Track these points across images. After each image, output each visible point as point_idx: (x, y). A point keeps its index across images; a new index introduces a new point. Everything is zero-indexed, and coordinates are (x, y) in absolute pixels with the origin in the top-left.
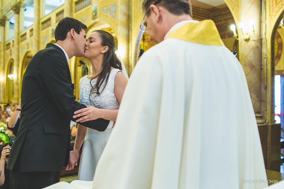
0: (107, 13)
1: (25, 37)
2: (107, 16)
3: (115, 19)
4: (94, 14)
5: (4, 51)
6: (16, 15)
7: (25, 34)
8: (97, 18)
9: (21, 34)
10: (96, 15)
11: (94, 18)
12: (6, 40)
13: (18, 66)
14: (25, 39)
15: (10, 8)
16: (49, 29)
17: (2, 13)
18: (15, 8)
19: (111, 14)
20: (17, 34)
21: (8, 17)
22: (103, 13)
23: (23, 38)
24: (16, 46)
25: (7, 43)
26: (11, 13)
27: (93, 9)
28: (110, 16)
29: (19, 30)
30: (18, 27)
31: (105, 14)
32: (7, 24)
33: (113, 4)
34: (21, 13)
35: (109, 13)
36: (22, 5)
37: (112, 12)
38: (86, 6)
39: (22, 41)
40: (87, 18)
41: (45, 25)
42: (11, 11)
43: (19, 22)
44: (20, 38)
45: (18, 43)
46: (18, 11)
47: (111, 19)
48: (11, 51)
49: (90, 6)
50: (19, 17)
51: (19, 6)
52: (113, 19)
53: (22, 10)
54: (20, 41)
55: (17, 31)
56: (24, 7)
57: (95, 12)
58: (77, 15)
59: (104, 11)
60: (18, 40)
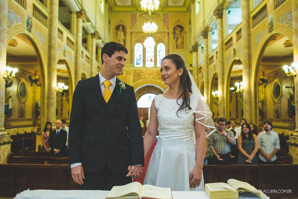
0: (283, 23)
1: (212, 59)
2: (283, 26)
3: (291, 28)
4: (270, 26)
5: (198, 75)
6: (205, 40)
7: (213, 57)
8: (273, 30)
9: (210, 57)
10: (272, 26)
11: (270, 31)
12: (199, 65)
13: (208, 88)
14: (213, 62)
15: (200, 34)
16: (231, 49)
17: (195, 39)
18: (203, 34)
19: (287, 23)
20: (206, 58)
21: (199, 43)
22: (279, 24)
23: (211, 61)
24: (206, 69)
25: (199, 67)
26: (201, 38)
27: (269, 21)
28: (286, 26)
29: (207, 54)
30: (207, 51)
31: (281, 24)
32: (200, 49)
33: (289, 11)
34: (209, 37)
35: (284, 23)
36: (209, 29)
37: (289, 20)
38: (263, 19)
39: (210, 64)
40: (264, 32)
41: (228, 45)
42: (201, 37)
43: (207, 46)
44: (209, 60)
45: (207, 67)
46: (206, 36)
47: (288, 29)
48: (202, 74)
49: (266, 18)
50: (207, 42)
51: (207, 31)
52: (289, 28)
53: (210, 33)
54: (209, 64)
55: (206, 55)
56: (211, 31)
57: (271, 24)
58: (254, 30)
59: (279, 22)
60: (207, 63)
